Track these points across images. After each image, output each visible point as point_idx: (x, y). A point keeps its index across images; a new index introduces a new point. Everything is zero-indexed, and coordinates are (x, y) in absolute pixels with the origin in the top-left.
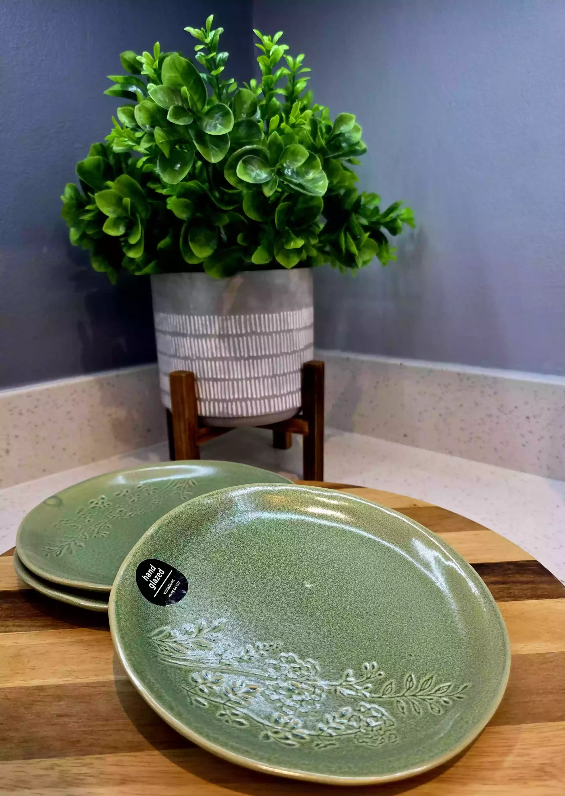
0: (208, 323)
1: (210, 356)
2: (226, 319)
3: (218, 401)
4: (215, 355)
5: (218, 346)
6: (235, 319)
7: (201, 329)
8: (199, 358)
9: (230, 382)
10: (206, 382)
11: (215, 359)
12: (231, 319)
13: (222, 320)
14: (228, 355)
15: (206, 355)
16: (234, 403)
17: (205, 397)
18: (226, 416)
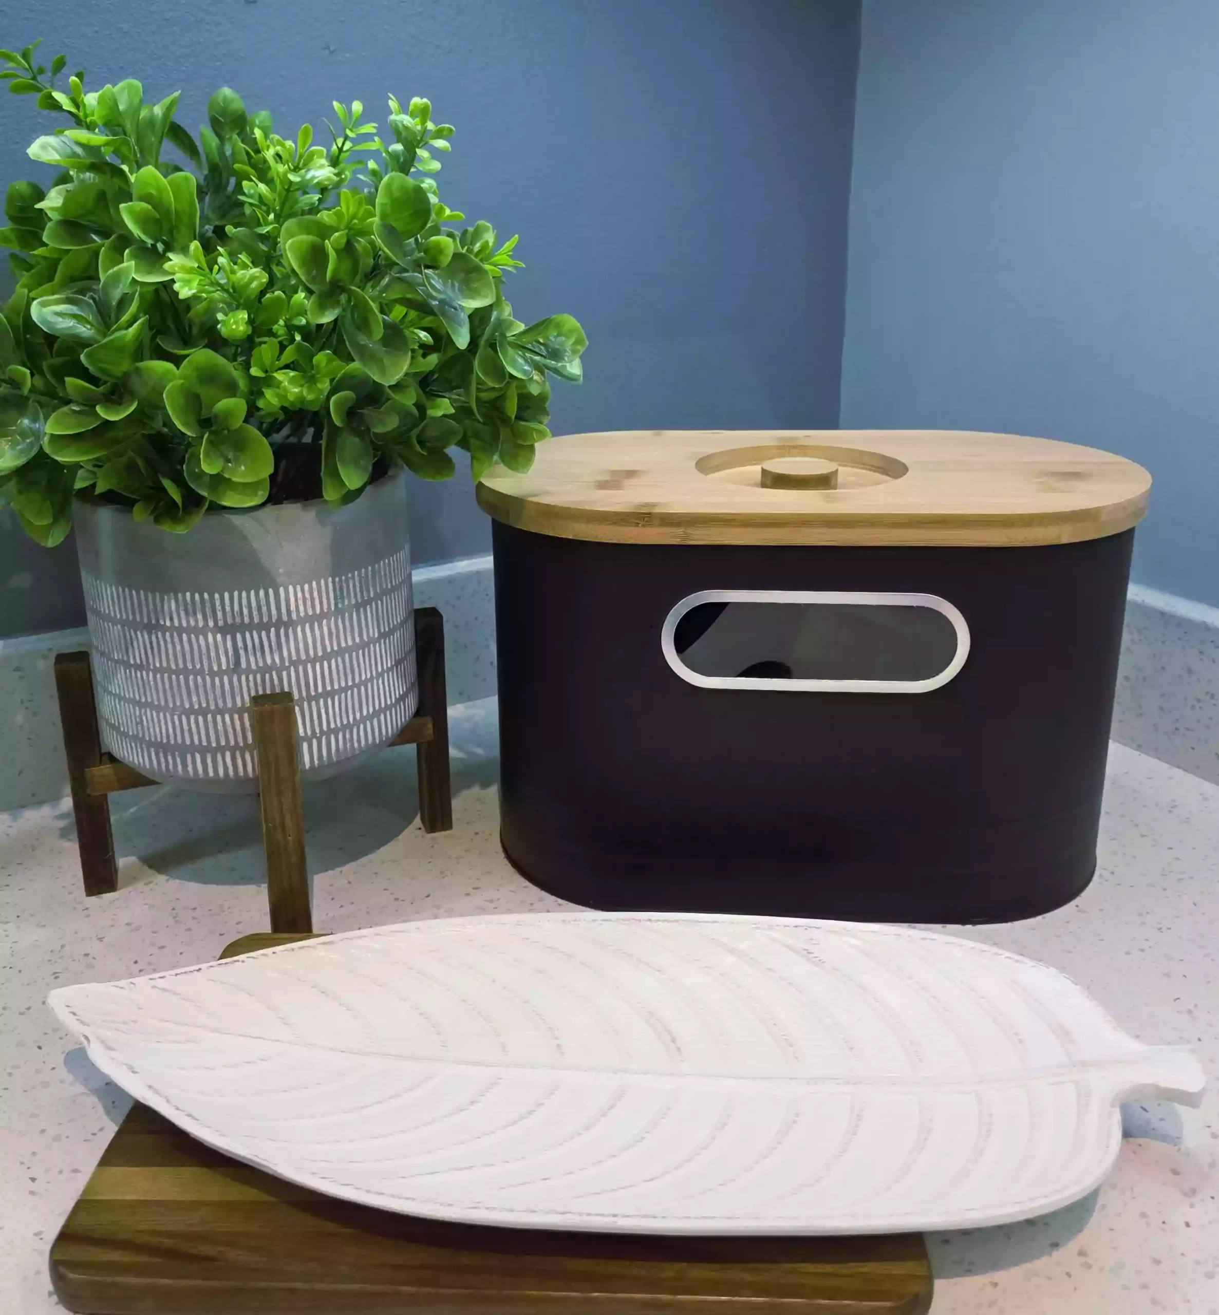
0: (316, 594)
1: (320, 654)
2: (347, 580)
3: (335, 731)
4: (329, 650)
5: (334, 630)
6: (360, 575)
7: (301, 608)
8: (295, 663)
9: (355, 690)
10: (313, 703)
11: (327, 656)
12: (353, 577)
13: (341, 580)
14: (350, 643)
15: (311, 653)
16: (362, 726)
17: (309, 733)
18: (350, 755)
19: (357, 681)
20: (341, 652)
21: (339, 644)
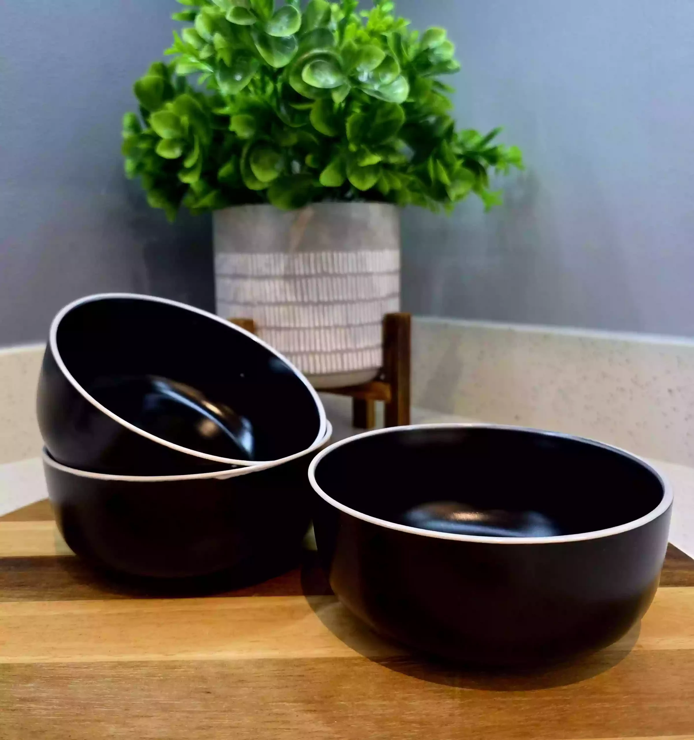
0: (272, 262)
1: (273, 300)
2: (293, 257)
4: (279, 299)
5: (283, 289)
6: (303, 257)
7: (264, 269)
9: (296, 332)
12: (298, 257)
13: (289, 258)
14: (294, 299)
15: (268, 299)
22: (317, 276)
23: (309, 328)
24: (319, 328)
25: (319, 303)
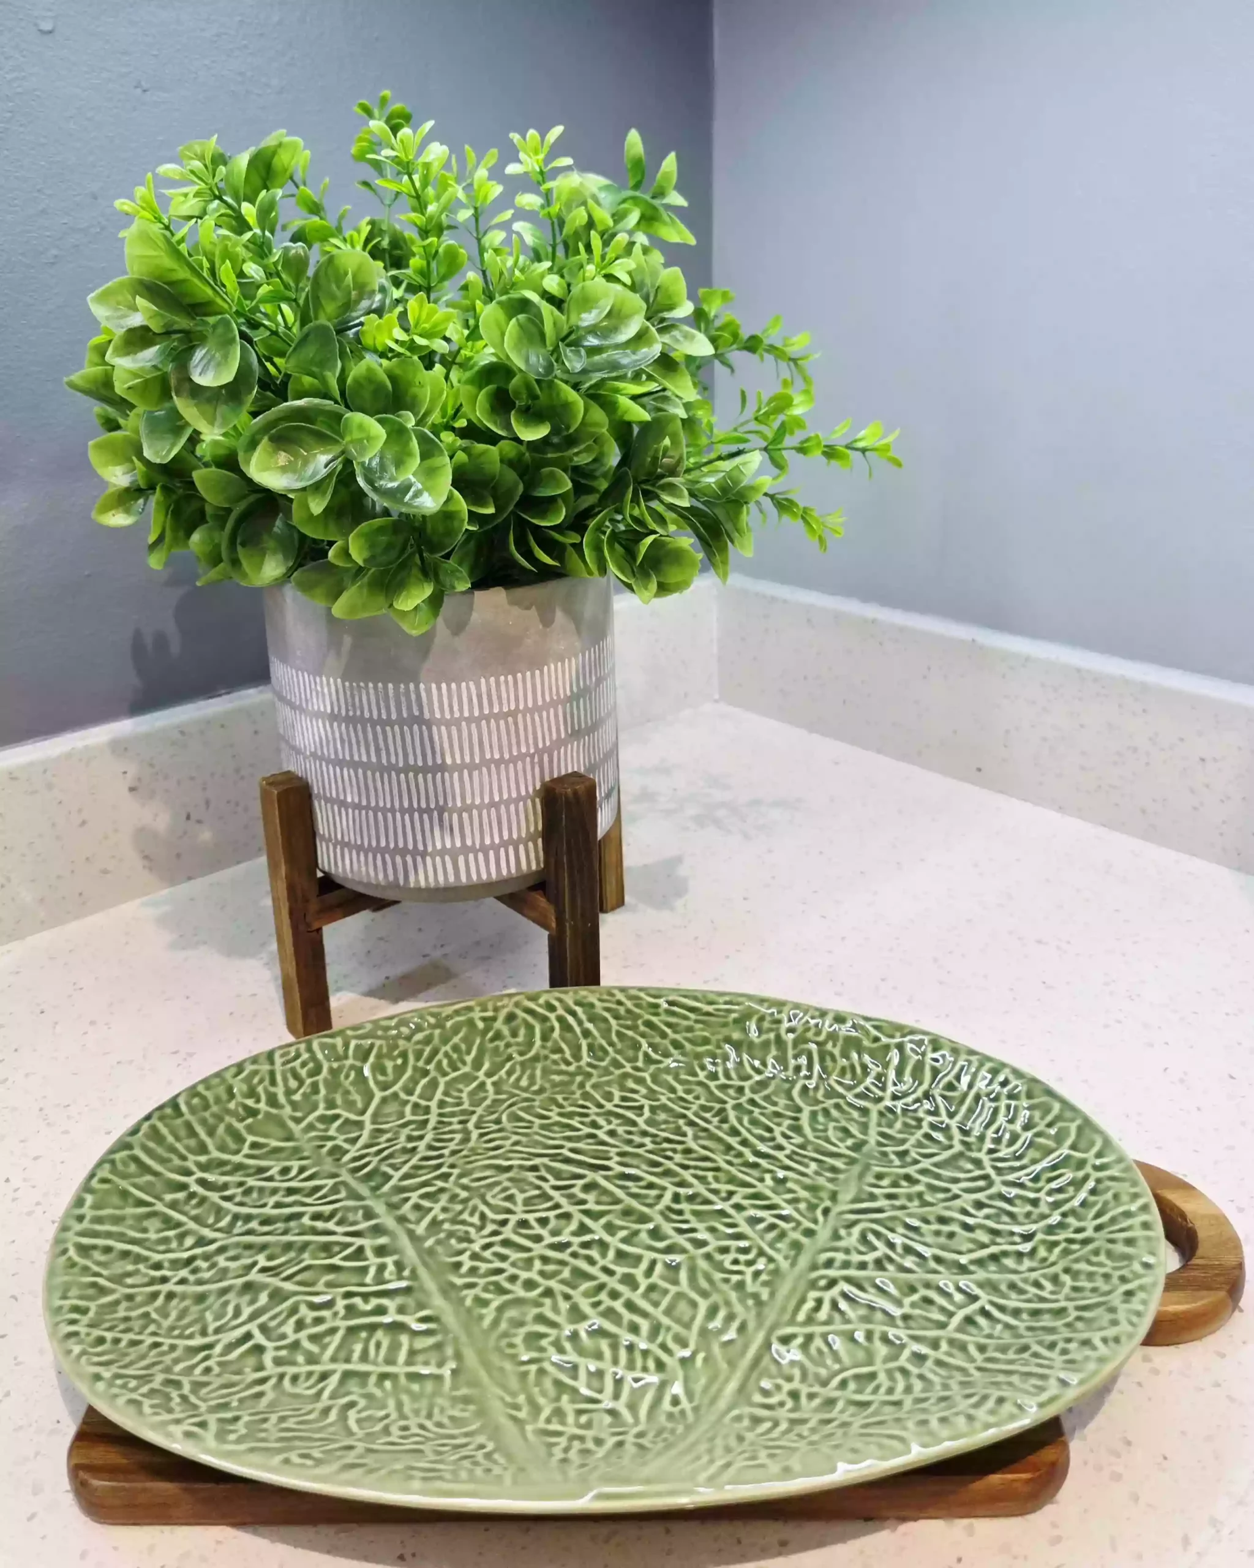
15: (326, 753)
19: (373, 804)
20: (354, 765)
21: (352, 756)
22: (401, 722)
23: (393, 810)
24: (411, 810)
25: (407, 769)
